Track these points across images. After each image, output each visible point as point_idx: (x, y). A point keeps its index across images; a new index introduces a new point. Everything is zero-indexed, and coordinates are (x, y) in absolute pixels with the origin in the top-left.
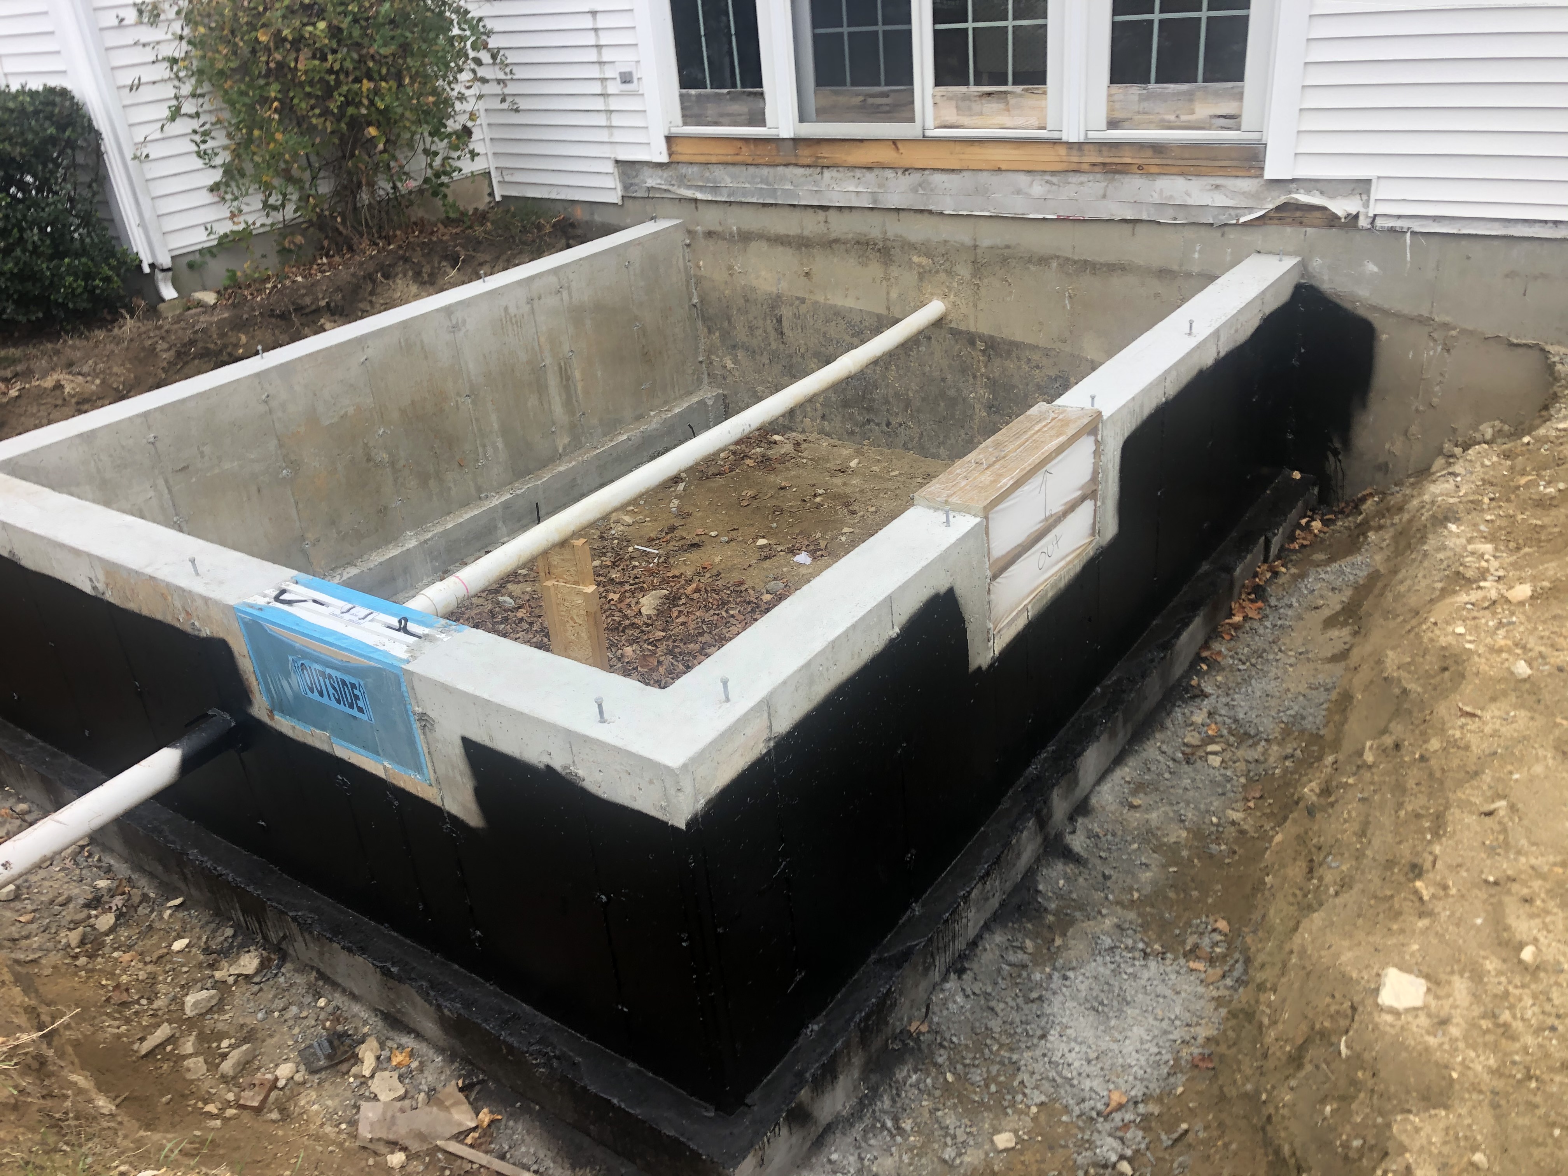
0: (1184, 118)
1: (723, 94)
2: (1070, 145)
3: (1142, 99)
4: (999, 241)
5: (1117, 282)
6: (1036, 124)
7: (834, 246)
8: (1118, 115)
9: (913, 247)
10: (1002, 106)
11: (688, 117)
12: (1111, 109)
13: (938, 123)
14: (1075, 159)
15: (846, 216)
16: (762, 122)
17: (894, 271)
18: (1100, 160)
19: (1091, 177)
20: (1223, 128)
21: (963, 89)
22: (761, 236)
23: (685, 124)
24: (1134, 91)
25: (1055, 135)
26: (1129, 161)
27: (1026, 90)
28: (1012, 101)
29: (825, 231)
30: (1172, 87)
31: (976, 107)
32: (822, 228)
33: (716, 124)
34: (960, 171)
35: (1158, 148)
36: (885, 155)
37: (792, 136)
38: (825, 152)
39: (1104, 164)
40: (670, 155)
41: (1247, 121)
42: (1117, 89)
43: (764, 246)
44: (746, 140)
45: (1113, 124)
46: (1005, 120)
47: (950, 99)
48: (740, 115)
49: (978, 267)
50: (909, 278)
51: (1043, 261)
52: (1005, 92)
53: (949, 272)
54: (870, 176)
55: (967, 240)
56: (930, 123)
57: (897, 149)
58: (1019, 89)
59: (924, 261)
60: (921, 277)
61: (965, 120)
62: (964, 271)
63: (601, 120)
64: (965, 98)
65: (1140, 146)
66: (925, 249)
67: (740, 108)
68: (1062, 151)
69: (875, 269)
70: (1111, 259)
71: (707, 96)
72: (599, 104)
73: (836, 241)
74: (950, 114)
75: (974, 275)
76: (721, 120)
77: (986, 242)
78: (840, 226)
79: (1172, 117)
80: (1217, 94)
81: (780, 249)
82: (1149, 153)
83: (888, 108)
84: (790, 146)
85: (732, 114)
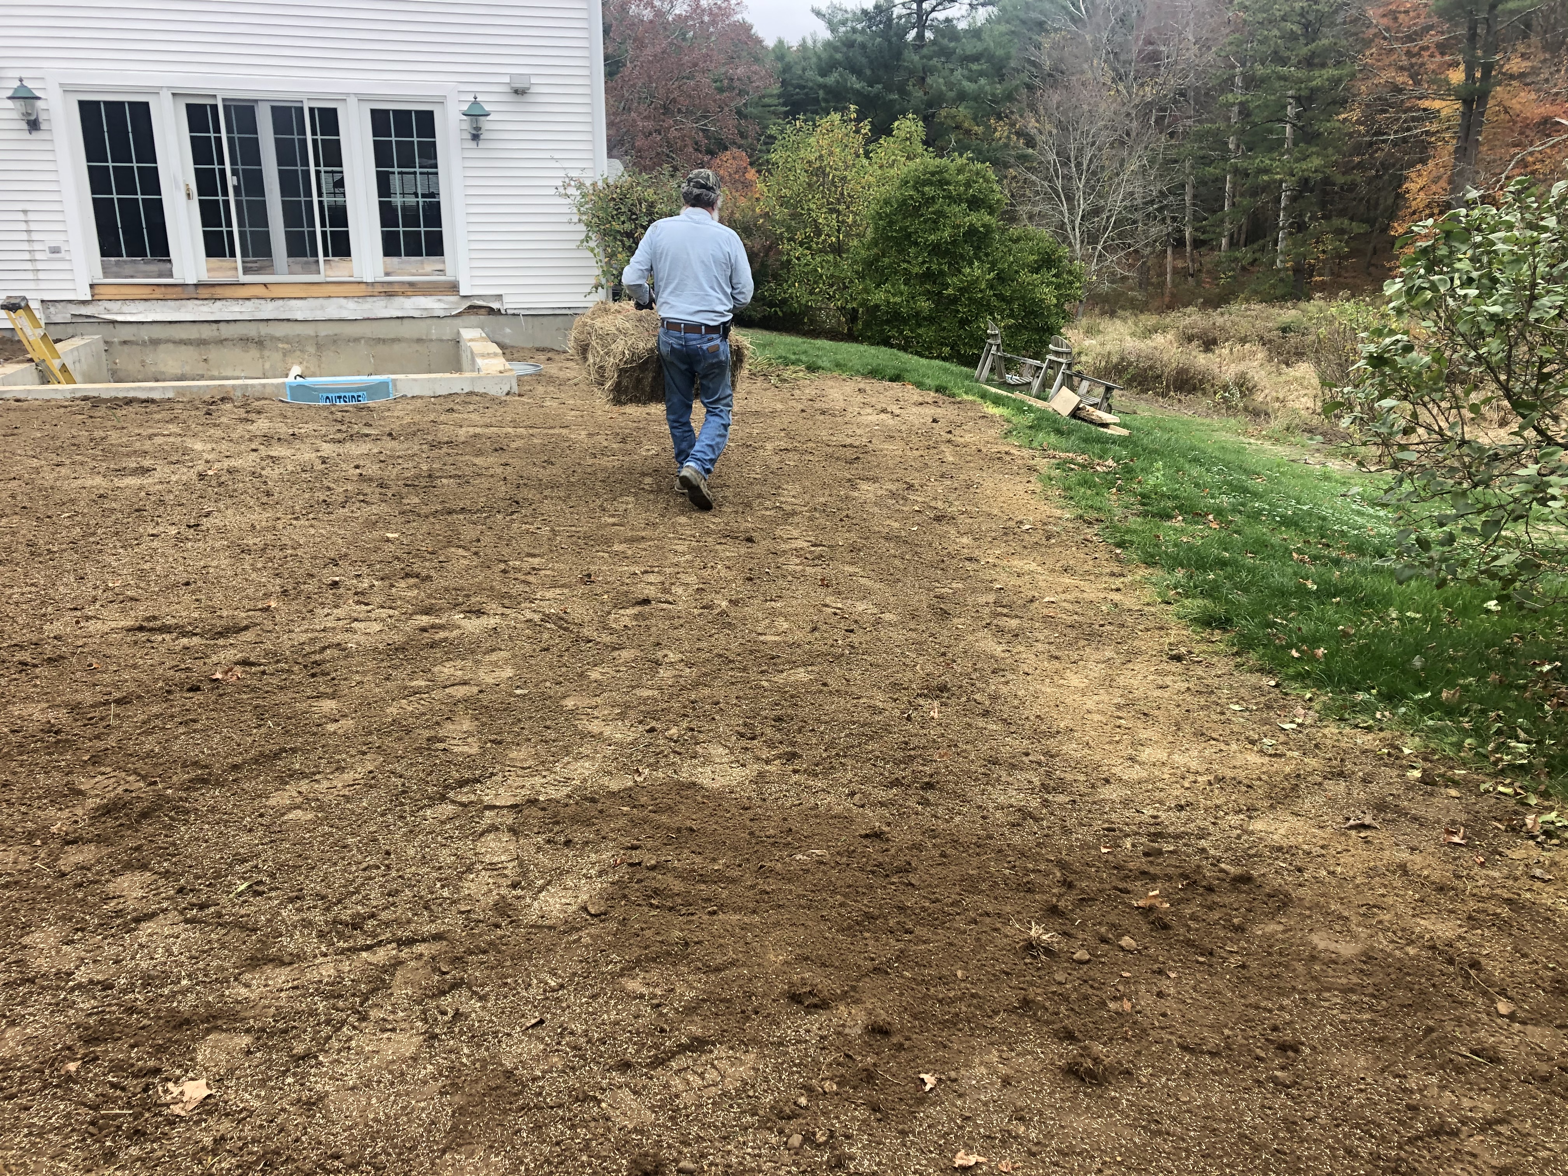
0: (420, 271)
1: (136, 260)
2: (366, 284)
3: (399, 263)
4: (331, 333)
5: (396, 347)
6: (348, 274)
7: (224, 342)
8: (389, 270)
9: (279, 339)
10: (328, 267)
11: (107, 274)
12: (385, 268)
14: (370, 290)
15: (232, 326)
16: (171, 275)
17: (267, 353)
19: (379, 298)
20: (438, 275)
22: (167, 341)
23: (106, 277)
24: (395, 260)
25: (359, 279)
26: (397, 290)
27: (341, 259)
28: (333, 264)
29: (218, 334)
30: (412, 258)
32: (216, 333)
33: (132, 277)
35: (411, 284)
37: (195, 282)
38: (218, 291)
39: (384, 292)
40: (93, 295)
41: (448, 272)
42: (388, 259)
43: (171, 346)
44: (158, 285)
45: (387, 274)
46: (331, 273)
47: (297, 263)
48: (152, 272)
49: (319, 346)
50: (277, 356)
51: (357, 340)
52: (328, 260)
53: (302, 351)
54: (248, 303)
55: (312, 333)
57: (267, 288)
58: (336, 259)
59: (286, 346)
60: (285, 355)
62: (312, 350)
63: (30, 276)
64: (307, 263)
65: (402, 283)
66: (286, 340)
67: (155, 267)
68: (363, 286)
69: (254, 353)
70: (392, 336)
71: (123, 261)
72: (28, 266)
73: (226, 340)
75: (317, 351)
76: (136, 275)
77: (323, 333)
78: (226, 331)
79: (415, 271)
80: (434, 261)
81: (184, 347)
82: (406, 286)
83: (262, 268)
84: (191, 289)
85: (145, 272)
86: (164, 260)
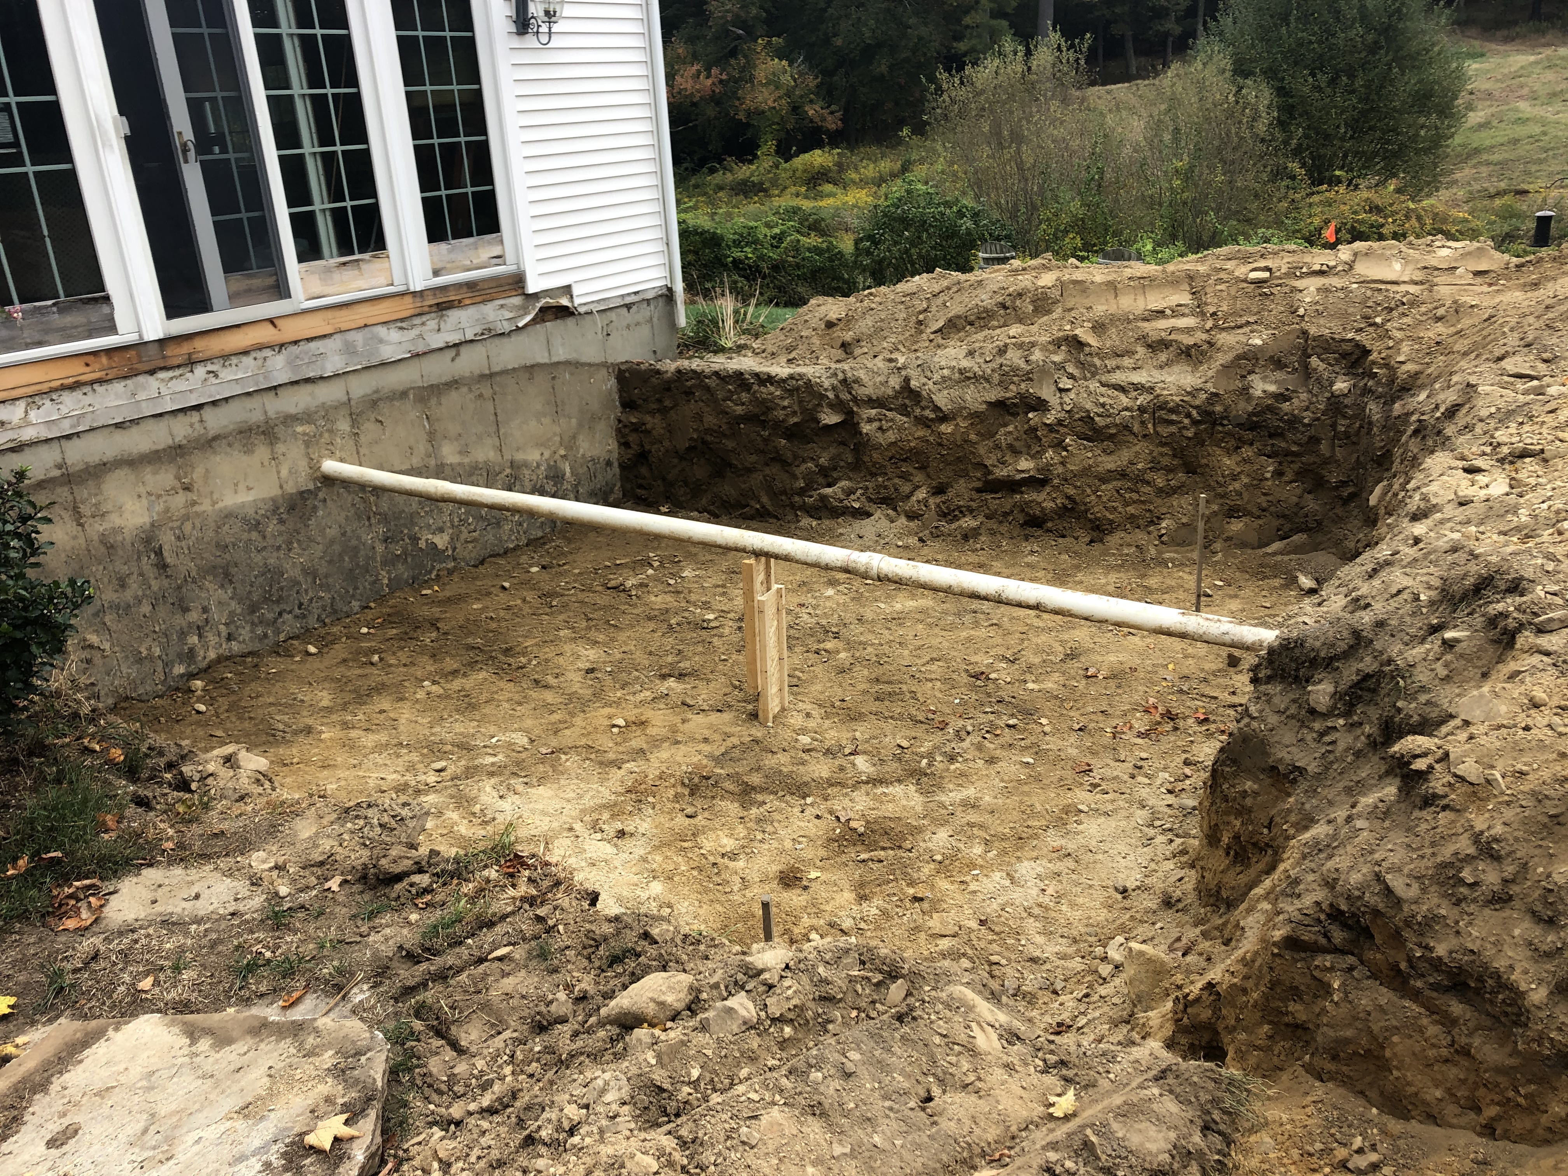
0: (475, 261)
2: (414, 293)
3: (450, 251)
4: (368, 389)
5: (454, 396)
6: (385, 282)
7: (214, 444)
8: (439, 266)
9: (295, 418)
12: (433, 263)
13: (306, 296)
14: (422, 304)
15: (223, 410)
16: (112, 329)
17: (280, 448)
18: (437, 302)
19: (428, 317)
21: (323, 262)
22: (120, 463)
24: (443, 247)
25: (402, 288)
26: (454, 299)
28: (363, 266)
29: (203, 431)
30: (463, 241)
31: (337, 276)
32: (199, 430)
33: (40, 344)
34: (331, 335)
35: (471, 285)
36: (266, 334)
37: (161, 336)
39: (439, 305)
41: (510, 257)
42: (436, 247)
44: (95, 353)
45: (436, 273)
46: (362, 283)
47: (313, 273)
48: (76, 327)
49: (355, 419)
50: (296, 450)
51: (404, 394)
52: (357, 260)
53: (331, 431)
54: (247, 361)
55: (344, 397)
56: (300, 296)
57: (274, 327)
59: (307, 428)
60: (307, 444)
61: (327, 290)
62: (344, 425)
64: (328, 270)
65: (458, 286)
66: (306, 417)
68: (408, 299)
69: (262, 452)
70: (447, 378)
73: (216, 438)
74: (315, 285)
75: (353, 427)
76: (47, 338)
77: (357, 394)
78: (215, 422)
79: (470, 262)
80: (489, 243)
81: (146, 470)
82: (465, 289)
84: (153, 350)
85: (63, 329)
86: (95, 300)
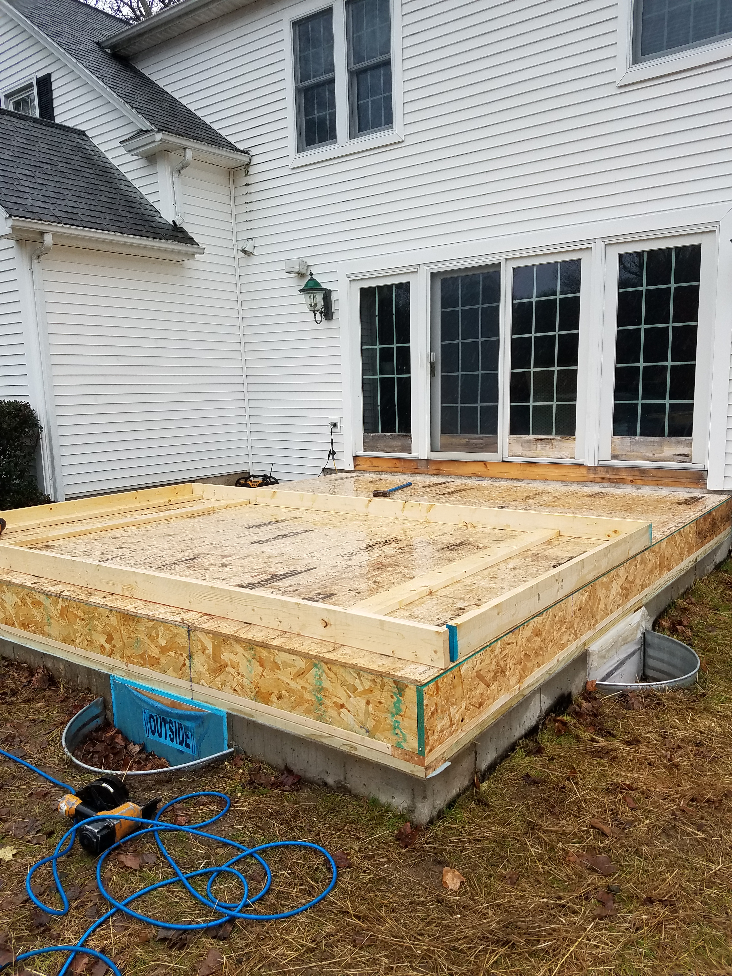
0: (657, 455)
1: (388, 436)
2: (589, 468)
3: (632, 444)
6: (569, 456)
10: (548, 446)
11: (366, 447)
12: (613, 450)
13: (511, 454)
14: (593, 476)
16: (409, 451)
18: (608, 476)
19: (601, 485)
20: (681, 461)
21: (526, 437)
23: (365, 450)
24: (628, 440)
25: (580, 462)
26: (625, 477)
27: (563, 438)
28: (555, 443)
30: (650, 438)
31: (534, 446)
33: (383, 451)
34: (523, 480)
35: (642, 471)
36: (480, 469)
37: (426, 458)
38: (444, 467)
39: (610, 478)
40: (355, 467)
41: (694, 458)
42: (616, 438)
44: (399, 459)
45: (615, 457)
46: (551, 454)
47: (518, 442)
48: (397, 447)
52: (550, 439)
56: (506, 454)
57: (487, 467)
58: (558, 437)
61: (527, 453)
64: (527, 441)
65: (631, 469)
67: (397, 443)
68: (584, 471)
71: (379, 436)
74: (518, 450)
76: (386, 449)
79: (650, 455)
80: (676, 443)
82: (637, 473)
83: (481, 446)
84: (424, 464)
85: (392, 446)
86: (407, 436)
